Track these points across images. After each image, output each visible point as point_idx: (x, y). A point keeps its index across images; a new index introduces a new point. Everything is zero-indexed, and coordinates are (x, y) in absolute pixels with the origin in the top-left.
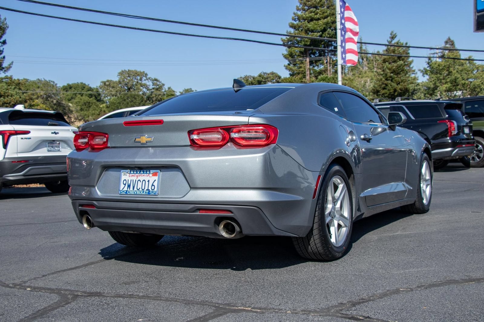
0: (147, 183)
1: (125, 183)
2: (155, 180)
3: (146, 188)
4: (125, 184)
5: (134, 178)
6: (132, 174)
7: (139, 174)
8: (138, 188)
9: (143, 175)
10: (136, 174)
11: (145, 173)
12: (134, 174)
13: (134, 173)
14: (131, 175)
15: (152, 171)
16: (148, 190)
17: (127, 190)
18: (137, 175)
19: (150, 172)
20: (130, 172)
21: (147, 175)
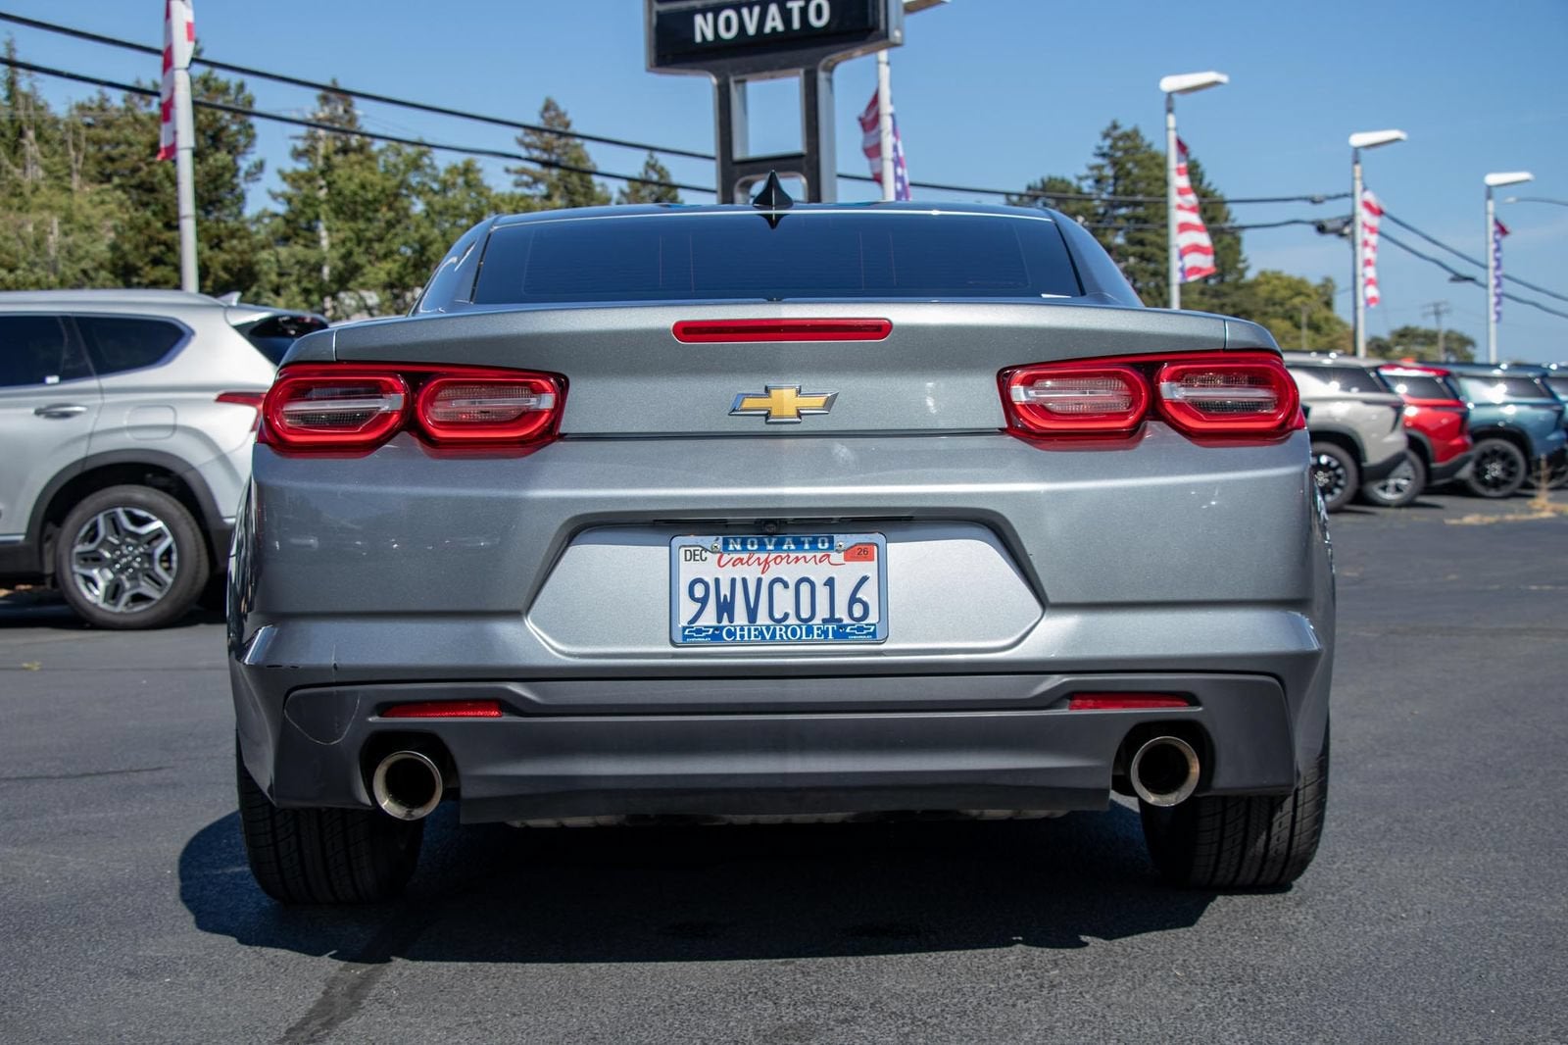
0: (822, 594)
1: (699, 591)
2: (864, 579)
3: (823, 611)
4: (704, 601)
5: (751, 573)
6: (736, 556)
7: (773, 556)
8: (778, 615)
9: (793, 556)
10: (756, 556)
11: (807, 546)
12: (745, 556)
13: (744, 549)
14: (726, 558)
15: (843, 540)
16: (832, 619)
17: (714, 623)
18: (763, 556)
19: (831, 541)
20: (726, 543)
21: (819, 555)
